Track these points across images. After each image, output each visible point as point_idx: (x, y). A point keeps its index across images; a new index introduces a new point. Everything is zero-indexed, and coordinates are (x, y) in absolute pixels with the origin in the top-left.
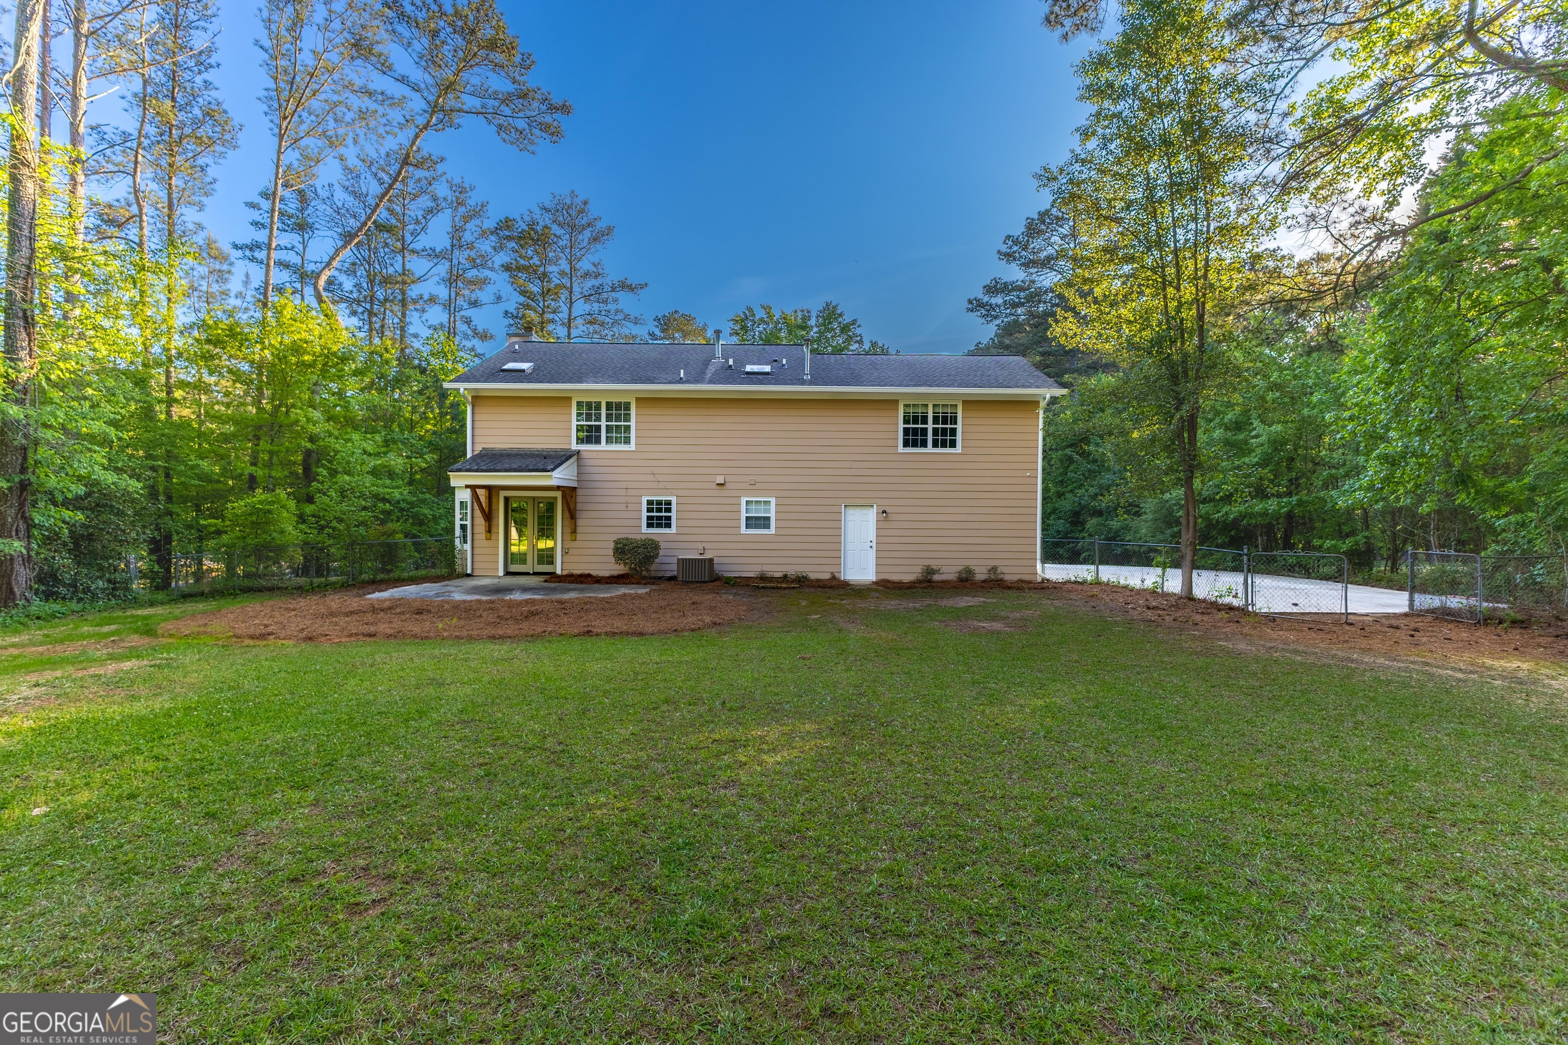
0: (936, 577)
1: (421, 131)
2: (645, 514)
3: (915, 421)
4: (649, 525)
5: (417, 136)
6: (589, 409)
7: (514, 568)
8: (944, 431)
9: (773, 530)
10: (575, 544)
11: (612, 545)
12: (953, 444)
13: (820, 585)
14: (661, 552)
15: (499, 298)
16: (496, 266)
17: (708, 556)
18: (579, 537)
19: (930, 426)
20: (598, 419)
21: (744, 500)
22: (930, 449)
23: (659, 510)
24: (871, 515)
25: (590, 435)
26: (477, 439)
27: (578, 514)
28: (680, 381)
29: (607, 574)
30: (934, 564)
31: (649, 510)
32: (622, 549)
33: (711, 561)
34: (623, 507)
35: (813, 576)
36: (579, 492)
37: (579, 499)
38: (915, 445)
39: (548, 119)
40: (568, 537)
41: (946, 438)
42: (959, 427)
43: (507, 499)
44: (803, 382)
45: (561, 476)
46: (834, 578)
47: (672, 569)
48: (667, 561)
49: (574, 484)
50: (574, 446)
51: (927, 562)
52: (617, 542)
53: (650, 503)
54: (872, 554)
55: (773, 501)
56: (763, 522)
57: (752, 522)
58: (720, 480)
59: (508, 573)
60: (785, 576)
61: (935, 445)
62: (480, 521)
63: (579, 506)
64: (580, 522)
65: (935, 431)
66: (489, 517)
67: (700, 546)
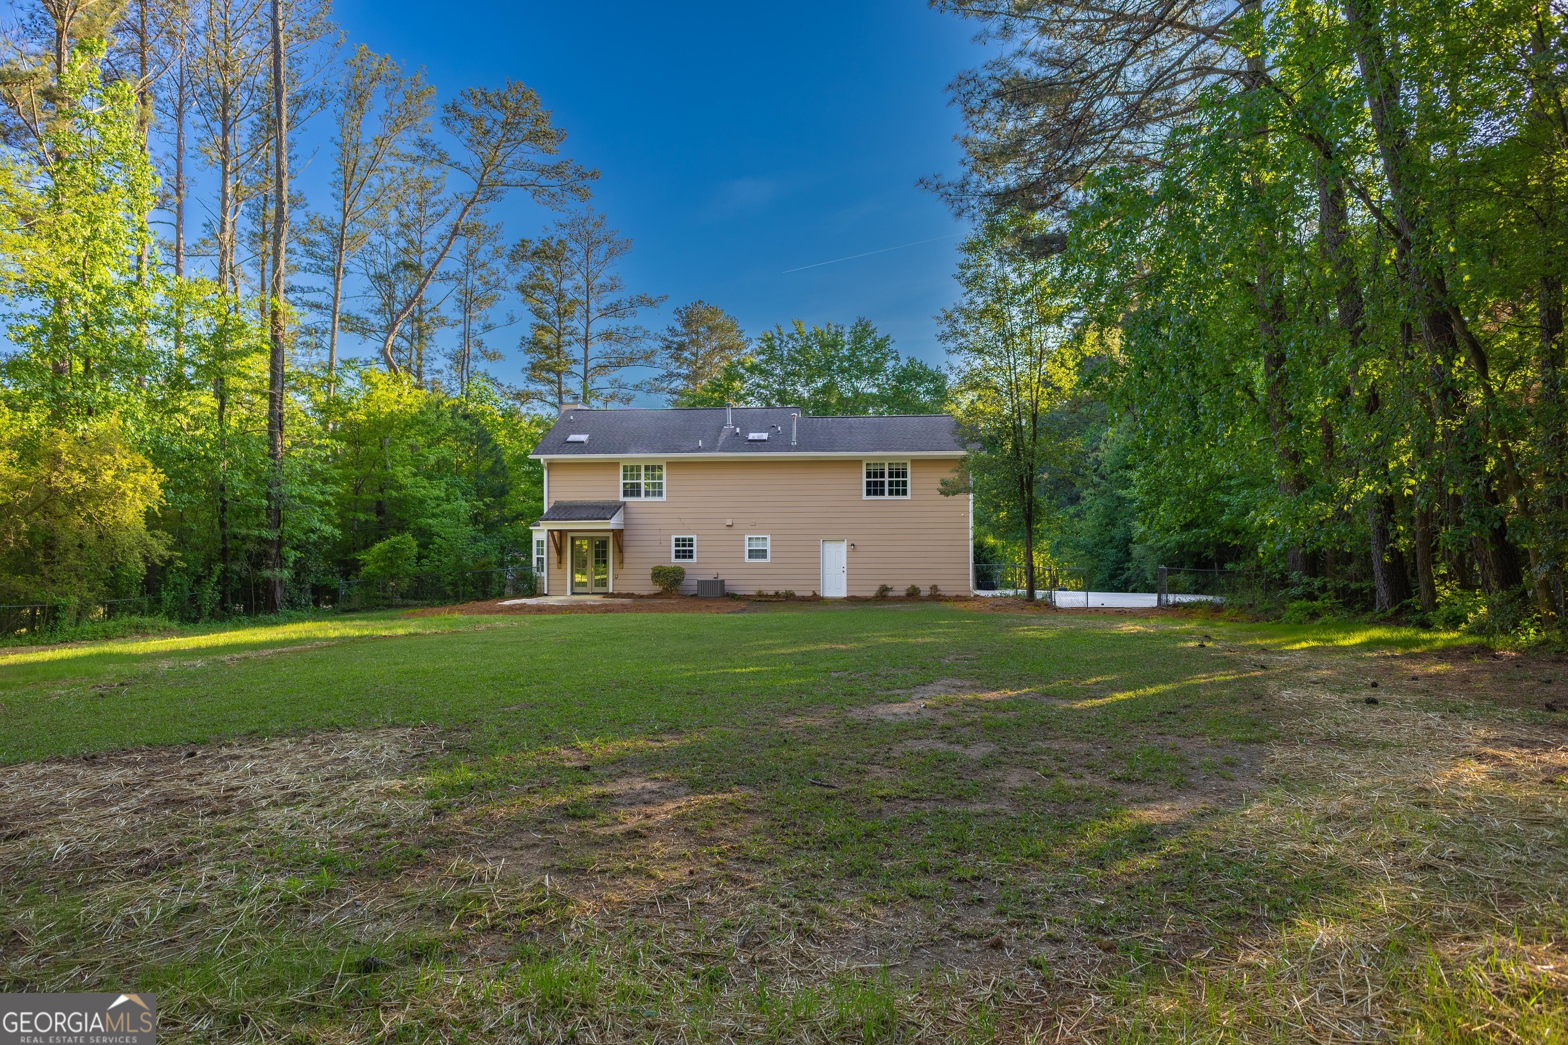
0: (890, 594)
1: (469, 205)
2: (674, 548)
3: (875, 476)
4: (677, 557)
5: (465, 210)
6: (631, 471)
7: (577, 590)
8: (898, 483)
9: (768, 560)
10: (622, 571)
11: (651, 572)
12: (905, 493)
13: (803, 599)
14: (686, 577)
15: (512, 319)
16: (509, 285)
17: (720, 578)
18: (625, 566)
19: (886, 479)
20: (638, 477)
21: (747, 537)
22: (887, 496)
23: (684, 545)
24: (843, 547)
25: (632, 490)
26: (552, 495)
27: (625, 549)
28: (699, 450)
29: (646, 593)
30: (889, 584)
31: (677, 545)
32: (658, 574)
33: (722, 582)
34: (657, 543)
35: (798, 594)
36: (625, 533)
37: (625, 538)
38: (875, 493)
39: (580, 184)
40: (617, 566)
41: (899, 489)
42: (908, 479)
43: (573, 539)
44: (789, 448)
45: (614, 523)
46: (815, 594)
47: (694, 589)
48: (691, 583)
49: (622, 527)
50: (622, 499)
51: (883, 583)
52: (654, 569)
53: (677, 540)
54: (845, 576)
55: (769, 537)
56: (762, 554)
57: (753, 554)
58: (729, 522)
59: (573, 594)
60: (777, 593)
61: (891, 493)
62: (554, 554)
63: (625, 543)
64: (626, 555)
65: (891, 484)
66: (560, 551)
67: (715, 572)
